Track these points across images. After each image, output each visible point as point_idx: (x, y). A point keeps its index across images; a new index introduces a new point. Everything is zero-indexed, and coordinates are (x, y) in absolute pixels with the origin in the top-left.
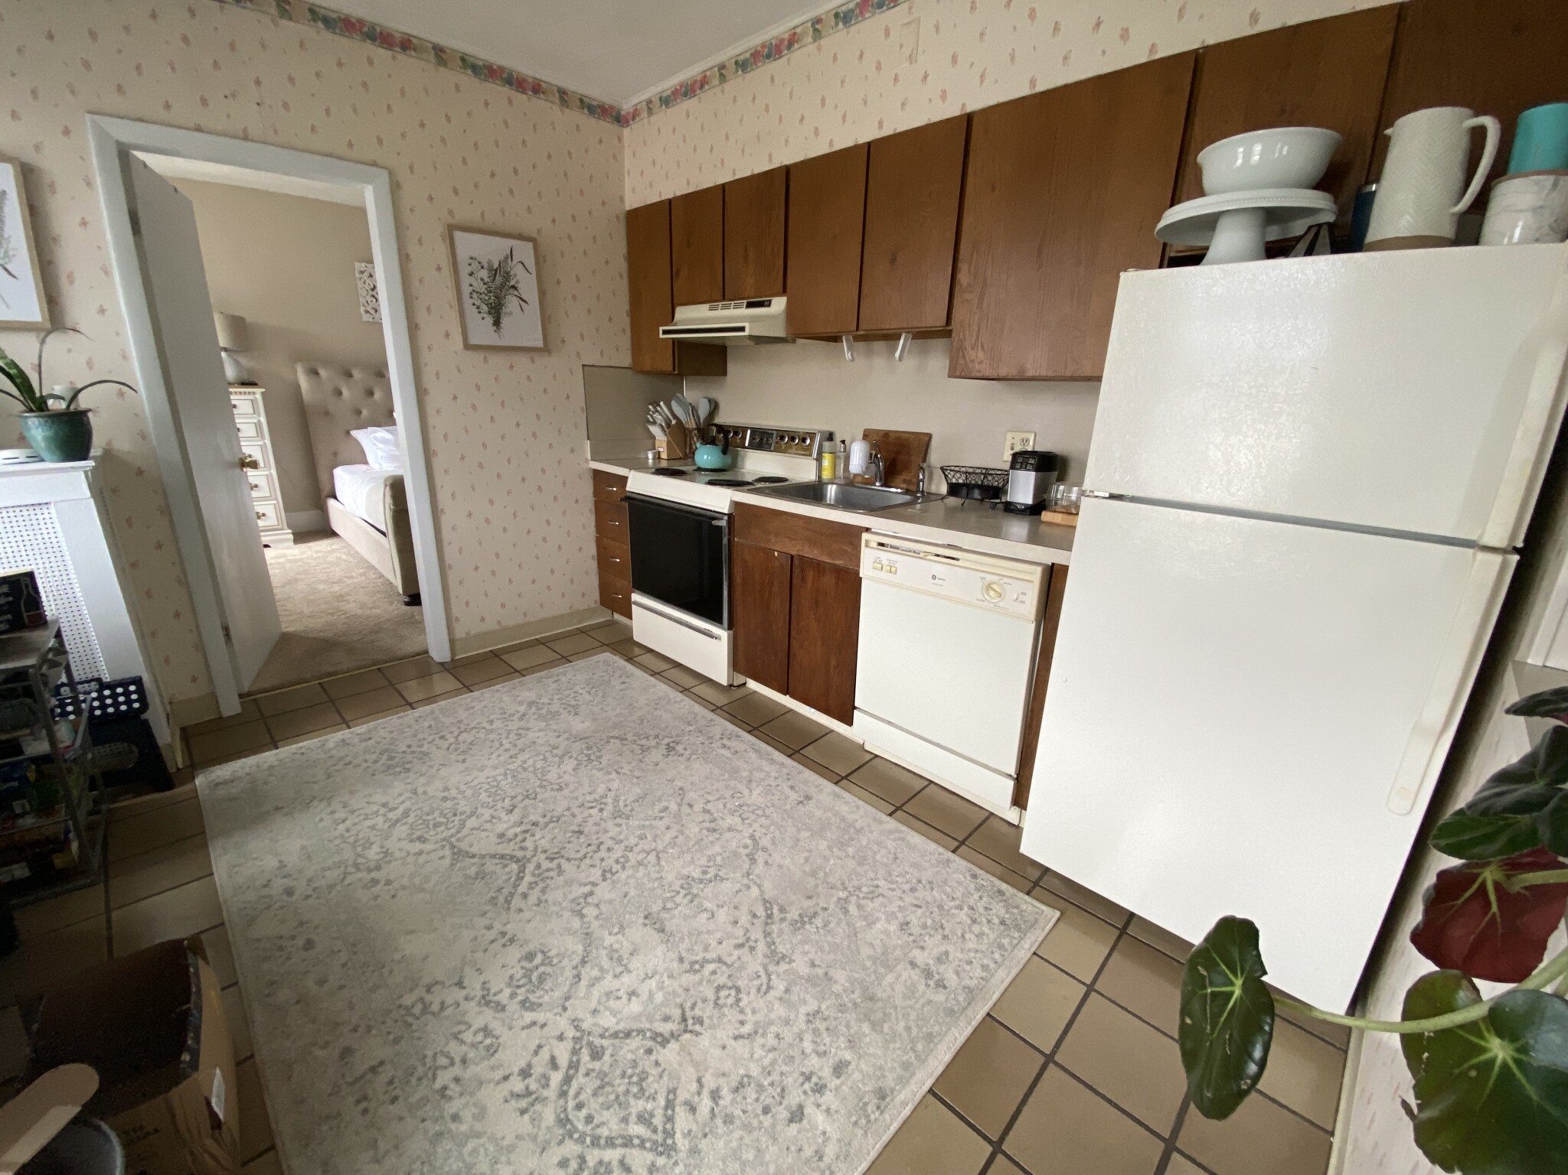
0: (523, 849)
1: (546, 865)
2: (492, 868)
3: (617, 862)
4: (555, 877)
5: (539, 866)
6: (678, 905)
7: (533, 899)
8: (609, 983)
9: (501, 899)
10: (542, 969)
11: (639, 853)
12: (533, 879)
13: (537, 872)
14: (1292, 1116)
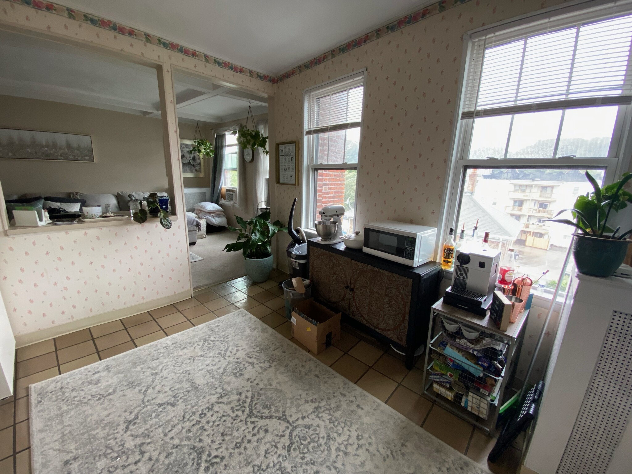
0: (253, 423)
1: (240, 413)
2: (265, 411)
3: (205, 414)
4: (235, 406)
5: (243, 411)
6: (183, 393)
7: (243, 396)
8: (215, 368)
9: (256, 395)
10: (236, 371)
11: (193, 420)
12: (245, 405)
13: (244, 409)
14: (57, 344)
